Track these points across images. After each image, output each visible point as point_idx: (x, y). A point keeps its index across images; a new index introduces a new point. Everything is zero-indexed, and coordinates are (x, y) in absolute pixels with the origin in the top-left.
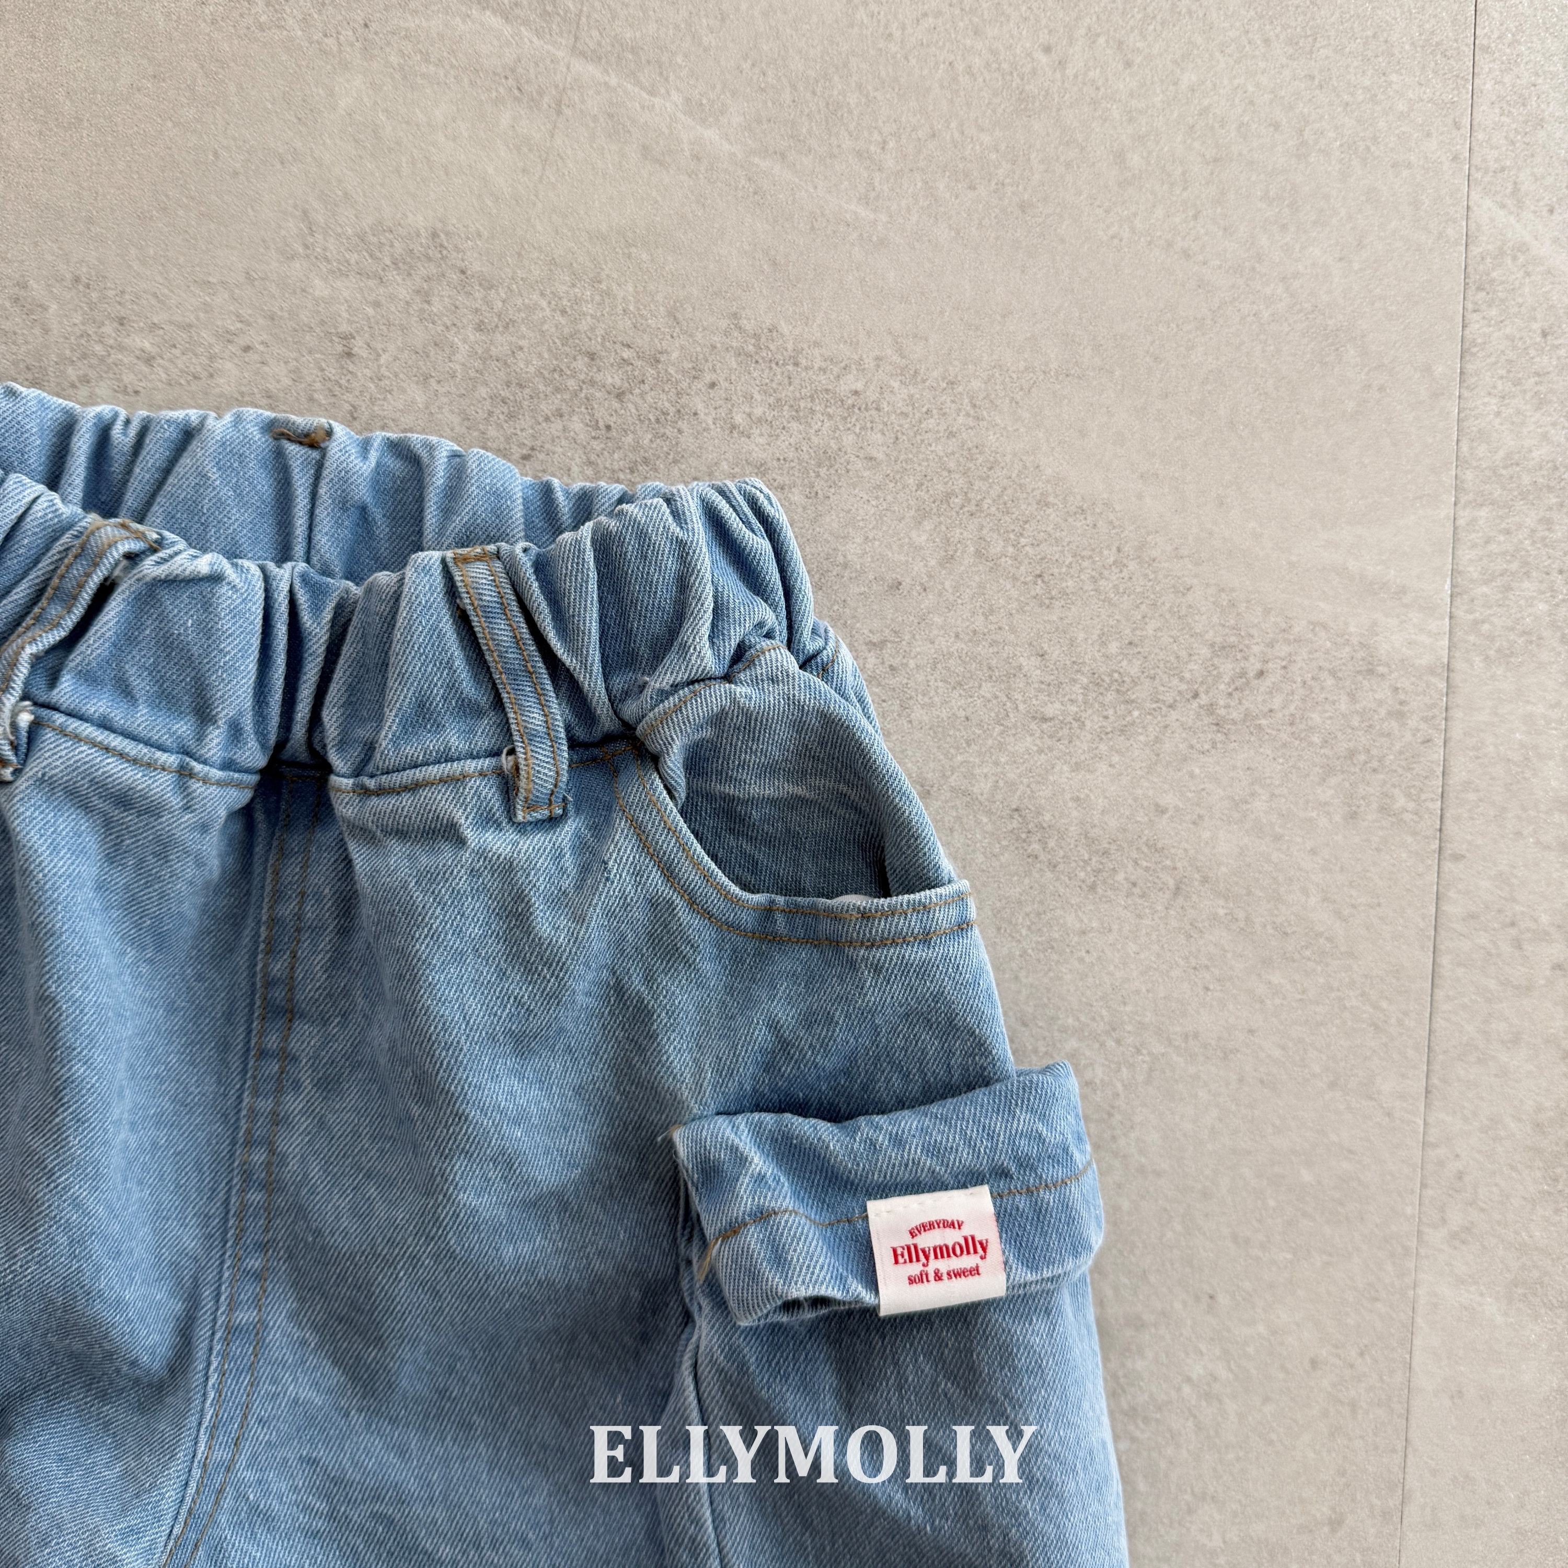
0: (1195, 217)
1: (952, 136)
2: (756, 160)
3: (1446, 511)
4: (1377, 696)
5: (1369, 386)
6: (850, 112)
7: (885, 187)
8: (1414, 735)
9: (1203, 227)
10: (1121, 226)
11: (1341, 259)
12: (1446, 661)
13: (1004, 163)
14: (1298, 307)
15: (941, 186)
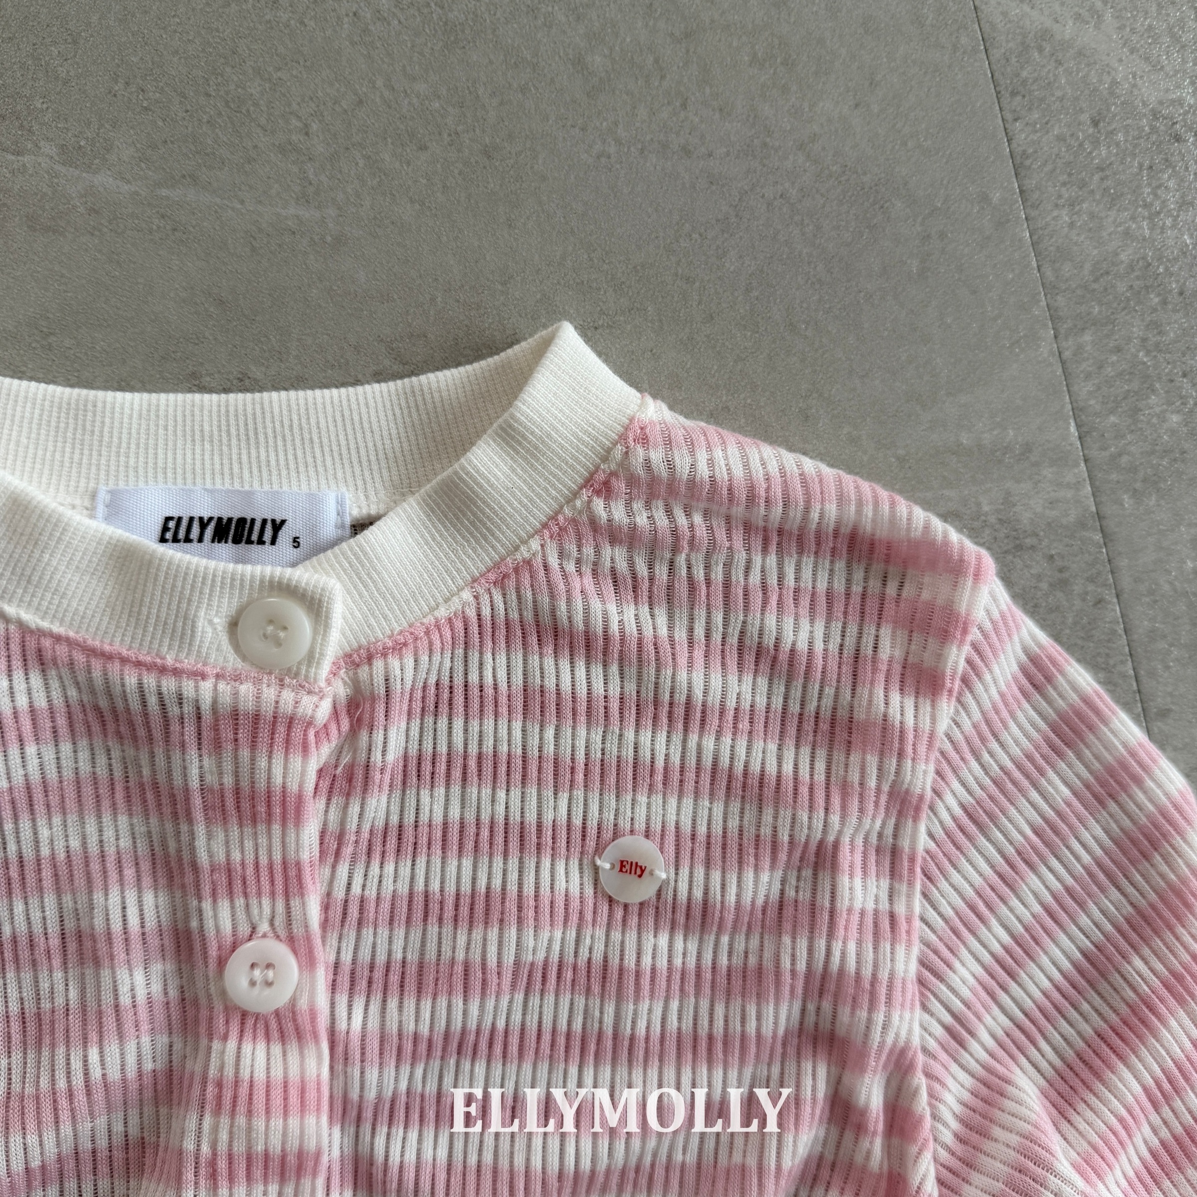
0: (684, 106)
1: (382, 97)
2: (164, 192)
3: (1046, 347)
4: (1033, 571)
5: (928, 236)
6: (256, 105)
7: (323, 178)
8: (1084, 600)
9: (696, 114)
10: (604, 141)
11: (857, 106)
12: (1094, 509)
13: (450, 109)
14: (826, 172)
15: (387, 157)
